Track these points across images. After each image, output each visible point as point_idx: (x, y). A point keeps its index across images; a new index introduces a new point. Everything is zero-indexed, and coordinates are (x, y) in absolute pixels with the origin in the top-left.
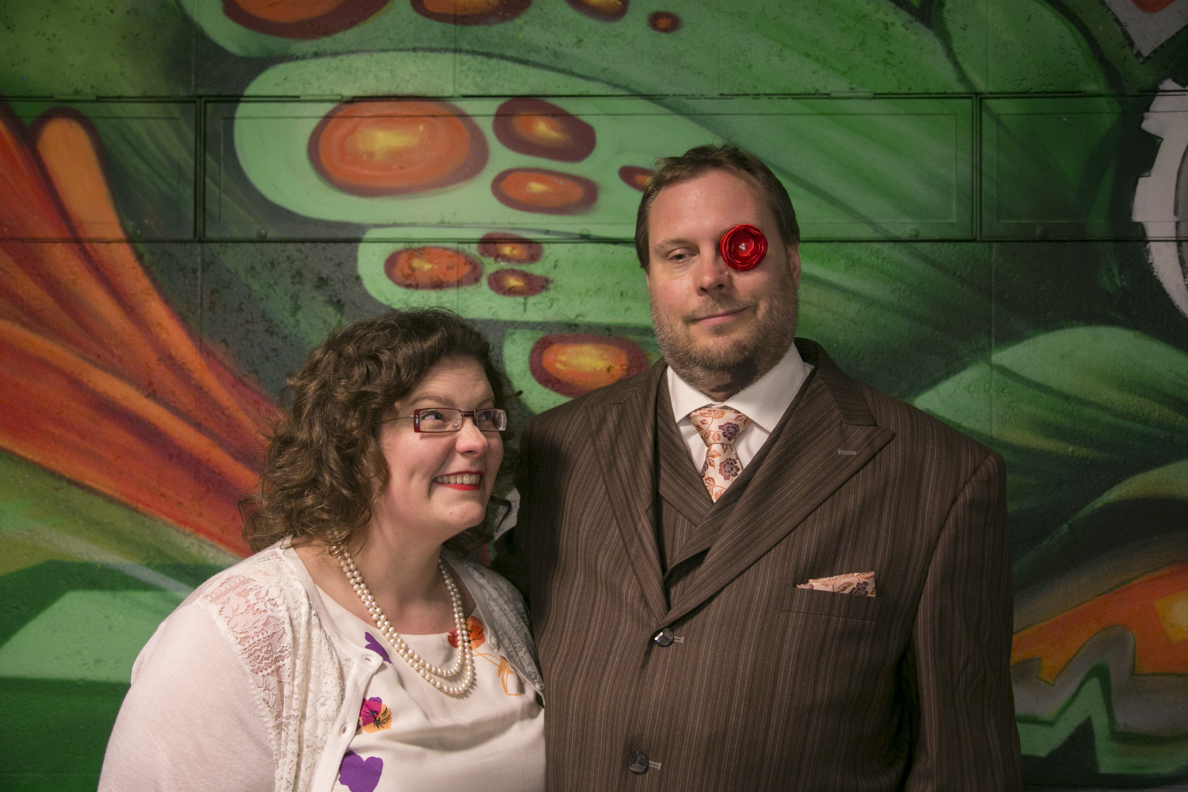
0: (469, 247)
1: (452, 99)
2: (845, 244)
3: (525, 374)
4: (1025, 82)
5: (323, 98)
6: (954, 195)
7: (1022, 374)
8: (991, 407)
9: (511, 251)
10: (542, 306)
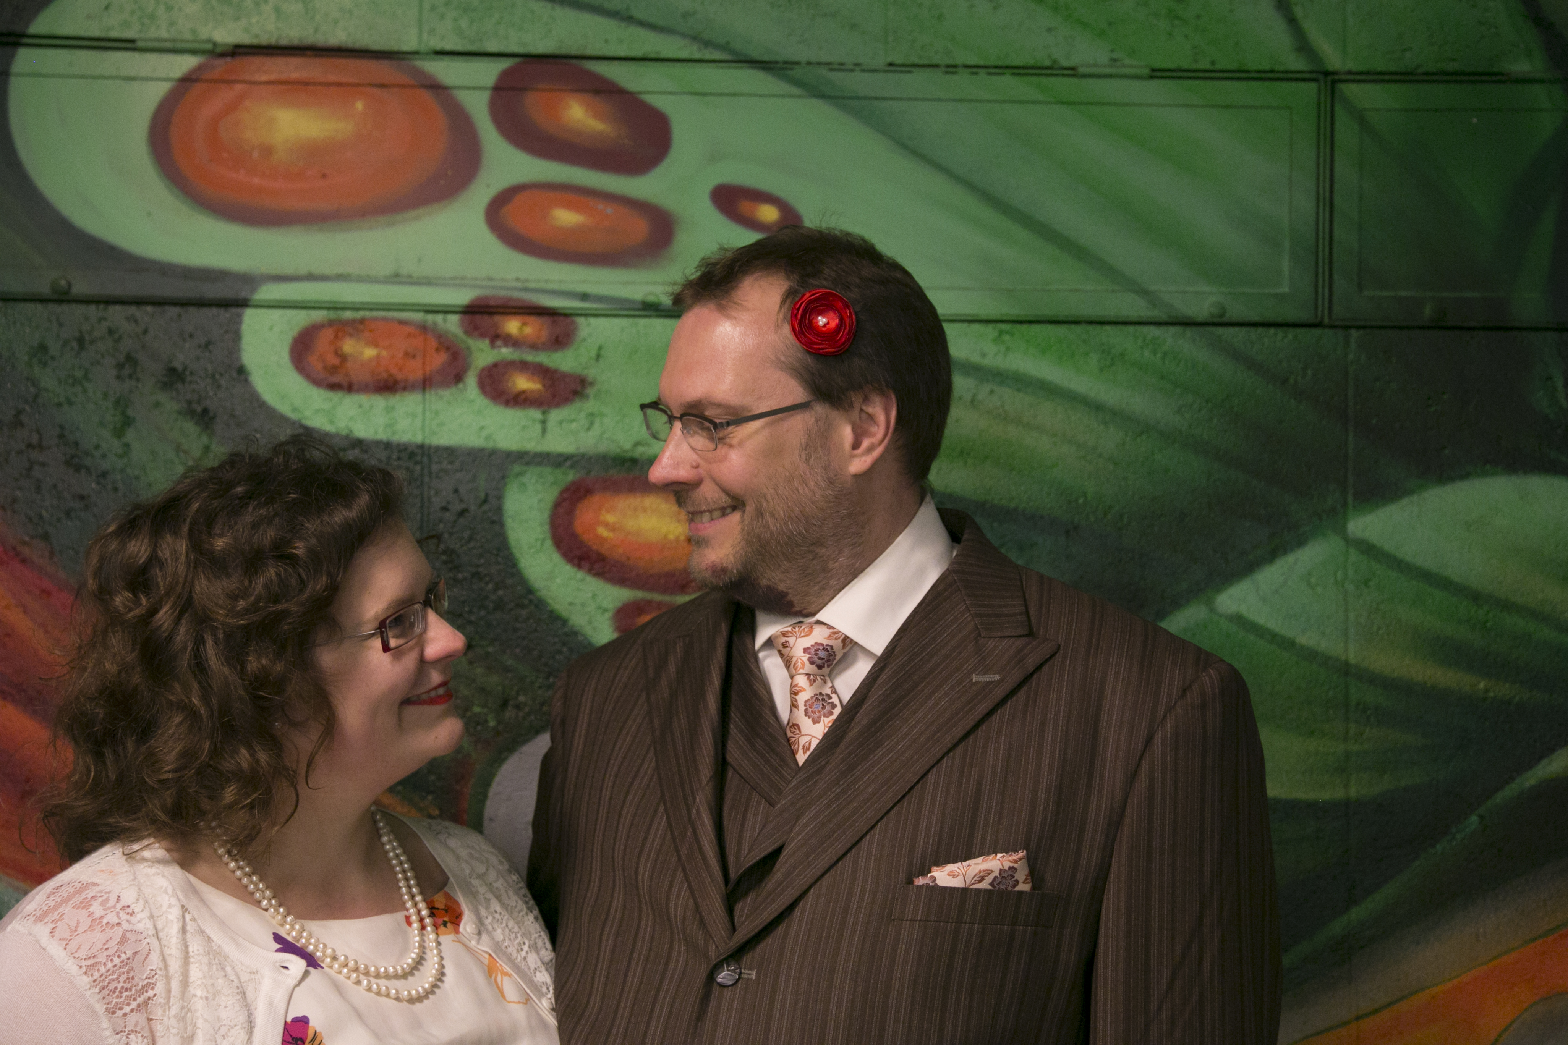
0: (445, 320)
1: (417, 56)
2: (1098, 327)
3: (542, 545)
4: (1408, 55)
5: (179, 45)
6: (1287, 245)
7: (1400, 555)
8: (1346, 610)
9: (521, 329)
10: (574, 425)
